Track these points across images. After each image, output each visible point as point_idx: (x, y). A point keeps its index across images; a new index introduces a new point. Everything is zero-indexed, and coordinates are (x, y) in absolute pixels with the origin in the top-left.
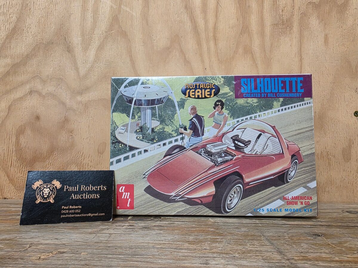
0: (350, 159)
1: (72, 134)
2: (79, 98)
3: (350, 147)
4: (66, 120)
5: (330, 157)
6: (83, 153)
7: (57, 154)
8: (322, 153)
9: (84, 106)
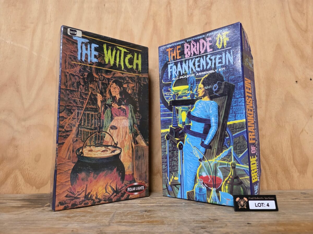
1: (17, 148)
2: (23, 123)
4: (13, 139)
6: (24, 161)
7: (5, 163)
9: (26, 129)
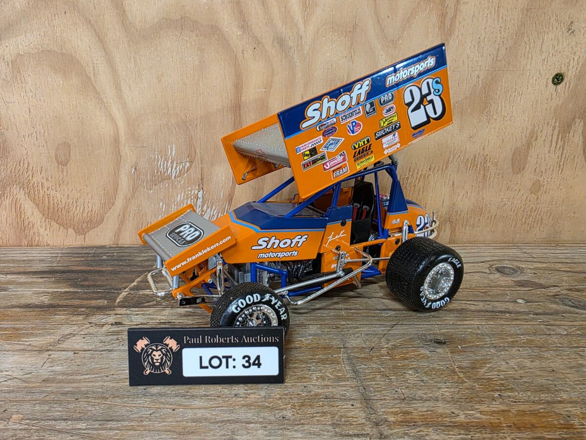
0: (524, 168)
3: (529, 145)
5: (489, 164)
8: (475, 158)
